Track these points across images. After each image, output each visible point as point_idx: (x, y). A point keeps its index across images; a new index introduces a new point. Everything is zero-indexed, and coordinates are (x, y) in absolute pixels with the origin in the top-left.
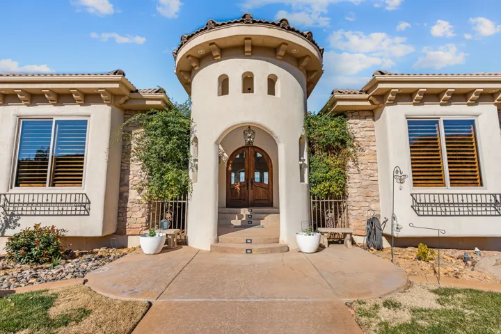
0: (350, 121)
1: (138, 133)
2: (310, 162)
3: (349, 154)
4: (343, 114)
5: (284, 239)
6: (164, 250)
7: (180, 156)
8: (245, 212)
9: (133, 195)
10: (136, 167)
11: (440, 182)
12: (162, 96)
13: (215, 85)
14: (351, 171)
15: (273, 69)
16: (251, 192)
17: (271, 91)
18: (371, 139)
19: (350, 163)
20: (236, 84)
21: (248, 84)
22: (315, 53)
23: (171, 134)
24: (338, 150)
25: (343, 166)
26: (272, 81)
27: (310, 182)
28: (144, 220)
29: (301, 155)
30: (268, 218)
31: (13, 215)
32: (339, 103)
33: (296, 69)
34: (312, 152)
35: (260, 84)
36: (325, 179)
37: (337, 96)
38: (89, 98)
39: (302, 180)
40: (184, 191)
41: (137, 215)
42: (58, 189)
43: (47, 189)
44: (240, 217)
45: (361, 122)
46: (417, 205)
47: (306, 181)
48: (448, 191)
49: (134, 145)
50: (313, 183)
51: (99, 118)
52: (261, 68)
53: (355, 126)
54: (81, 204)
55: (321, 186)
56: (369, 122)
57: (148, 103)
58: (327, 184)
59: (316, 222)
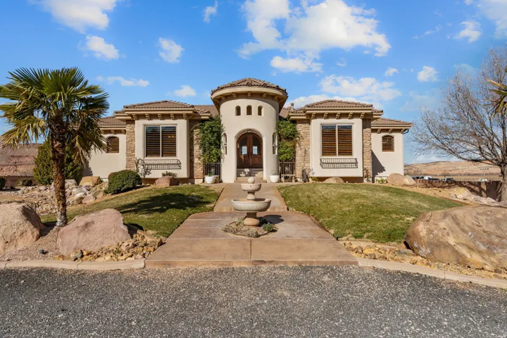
0: (298, 125)
1: (196, 132)
2: (278, 144)
3: (297, 141)
4: (294, 122)
5: (265, 178)
6: (215, 183)
7: (217, 142)
8: (247, 170)
9: (196, 160)
10: (196, 148)
11: (334, 154)
12: (209, 114)
13: (234, 111)
14: (297, 149)
15: (260, 103)
16: (251, 160)
17: (260, 113)
18: (308, 134)
19: (297, 145)
20: (244, 111)
21: (249, 110)
22: (281, 94)
23: (214, 132)
24: (292, 139)
25: (294, 147)
26: (260, 108)
27: (278, 154)
28: (202, 172)
29: (274, 141)
30: (259, 173)
31: (147, 169)
32: (292, 117)
33: (272, 101)
34: (280, 140)
35: (255, 111)
36: (285, 153)
37: (290, 114)
38: (177, 117)
39: (274, 153)
40: (219, 159)
41: (199, 170)
42: (164, 158)
43: (161, 158)
44: (245, 173)
45: (303, 125)
46: (322, 164)
47: (276, 154)
48: (338, 158)
49: (195, 137)
50: (280, 154)
51: (181, 126)
52: (255, 103)
53: (300, 127)
54: (177, 164)
55: (282, 156)
56: (307, 125)
57: (202, 117)
58: (285, 155)
59: (281, 172)
